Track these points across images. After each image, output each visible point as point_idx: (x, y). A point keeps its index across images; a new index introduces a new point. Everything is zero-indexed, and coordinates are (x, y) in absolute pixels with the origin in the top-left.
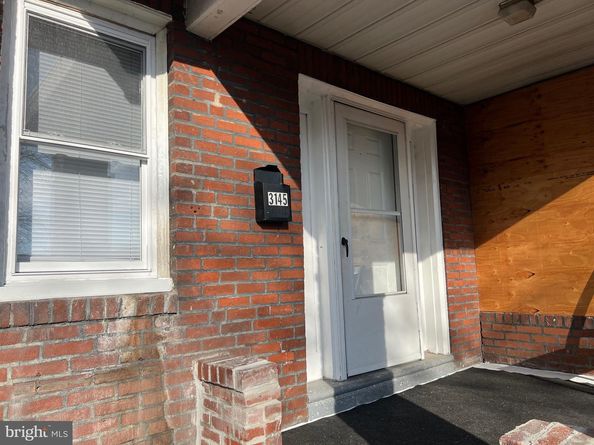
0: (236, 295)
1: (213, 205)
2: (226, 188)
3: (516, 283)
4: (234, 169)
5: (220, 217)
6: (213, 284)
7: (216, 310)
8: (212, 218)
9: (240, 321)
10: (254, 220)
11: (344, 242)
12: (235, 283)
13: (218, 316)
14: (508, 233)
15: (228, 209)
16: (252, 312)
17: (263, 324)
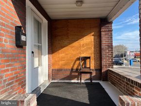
0: (10, 72)
1: (4, 38)
2: (7, 31)
3: (61, 62)
4: (10, 25)
5: (6, 43)
6: (4, 69)
7: (4, 79)
8: (3, 43)
9: (11, 81)
10: (15, 45)
11: (33, 52)
12: (10, 68)
13: (5, 81)
14: (60, 51)
15: (8, 40)
16: (14, 77)
17: (17, 81)
